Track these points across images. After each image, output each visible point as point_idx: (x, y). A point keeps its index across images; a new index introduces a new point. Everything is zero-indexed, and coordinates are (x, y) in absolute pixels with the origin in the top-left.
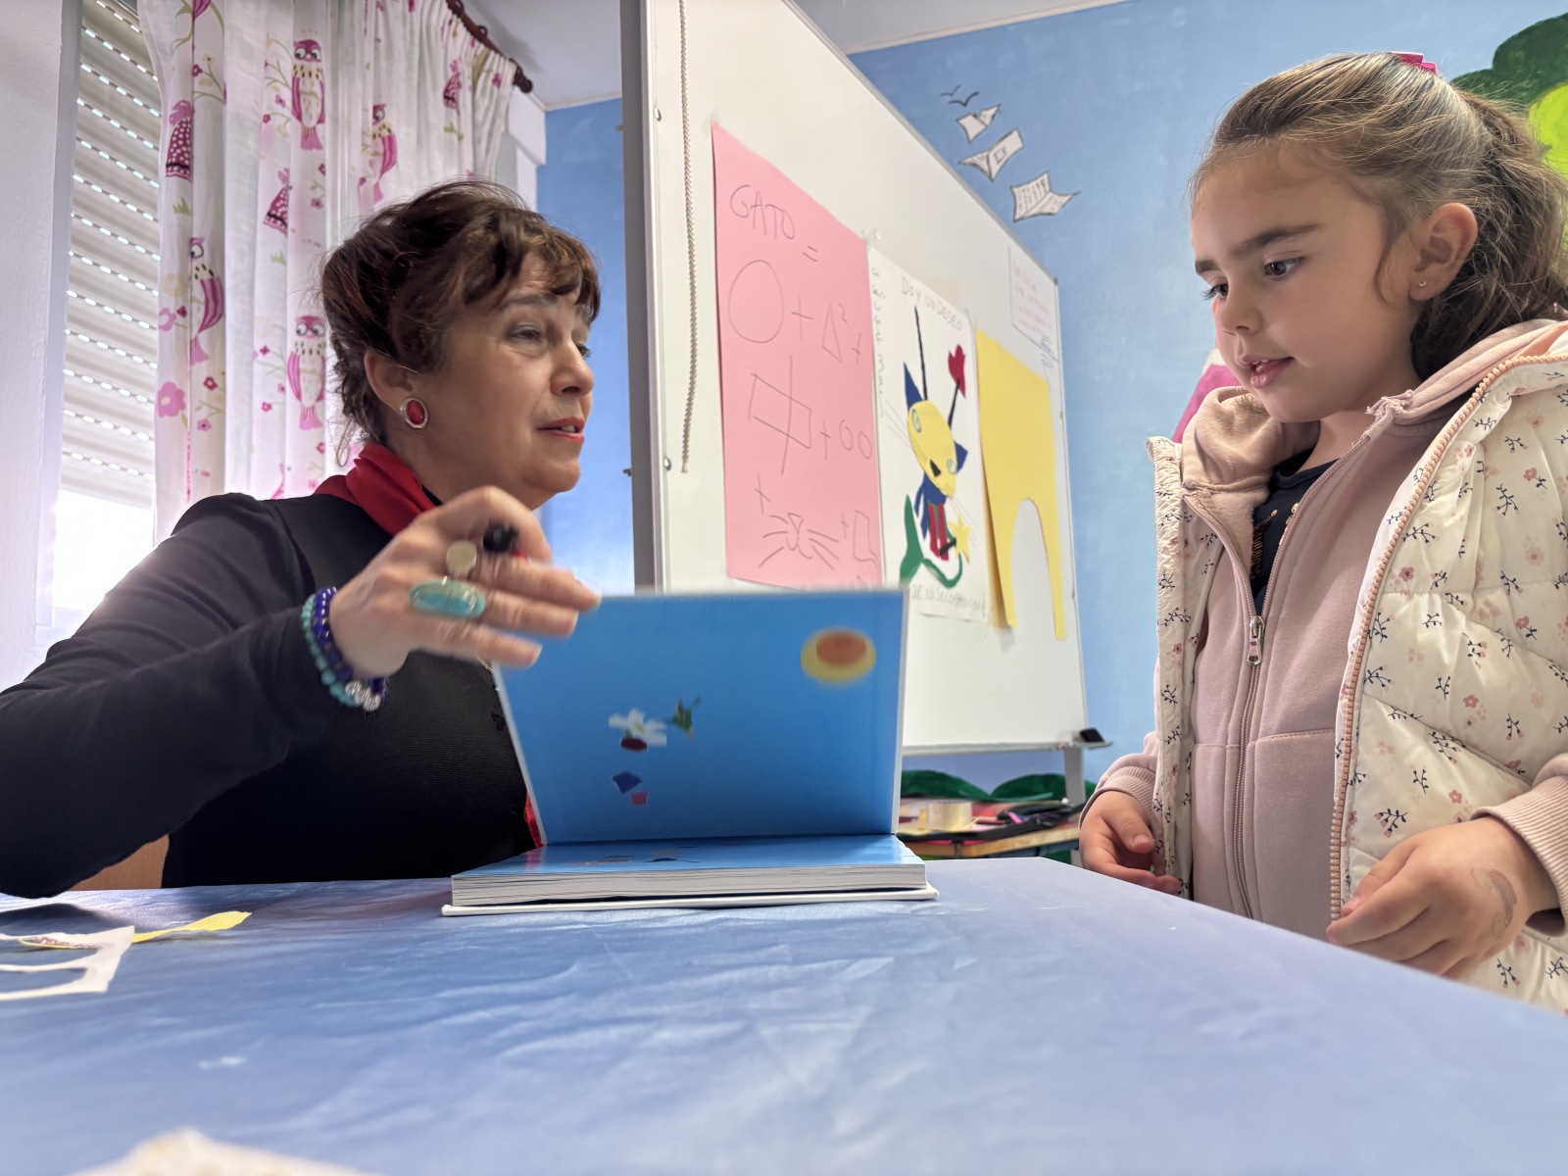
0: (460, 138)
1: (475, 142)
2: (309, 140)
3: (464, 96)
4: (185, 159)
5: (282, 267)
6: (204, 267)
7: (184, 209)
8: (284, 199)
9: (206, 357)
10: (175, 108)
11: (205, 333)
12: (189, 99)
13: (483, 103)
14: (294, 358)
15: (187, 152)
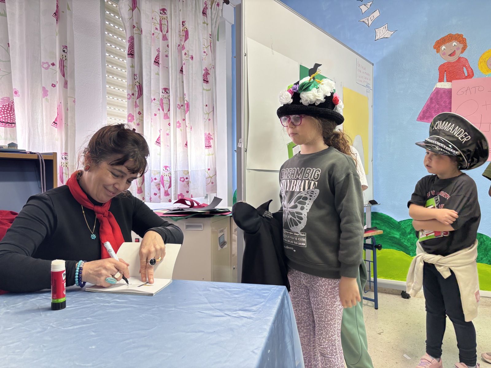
0: (207, 25)
1: (212, 25)
2: (165, 38)
3: (209, 11)
4: (132, 52)
5: (158, 76)
6: (137, 82)
7: (133, 66)
8: (158, 57)
9: (139, 106)
10: (129, 38)
11: (138, 99)
12: (133, 35)
13: (214, 12)
14: (162, 100)
15: (133, 50)
